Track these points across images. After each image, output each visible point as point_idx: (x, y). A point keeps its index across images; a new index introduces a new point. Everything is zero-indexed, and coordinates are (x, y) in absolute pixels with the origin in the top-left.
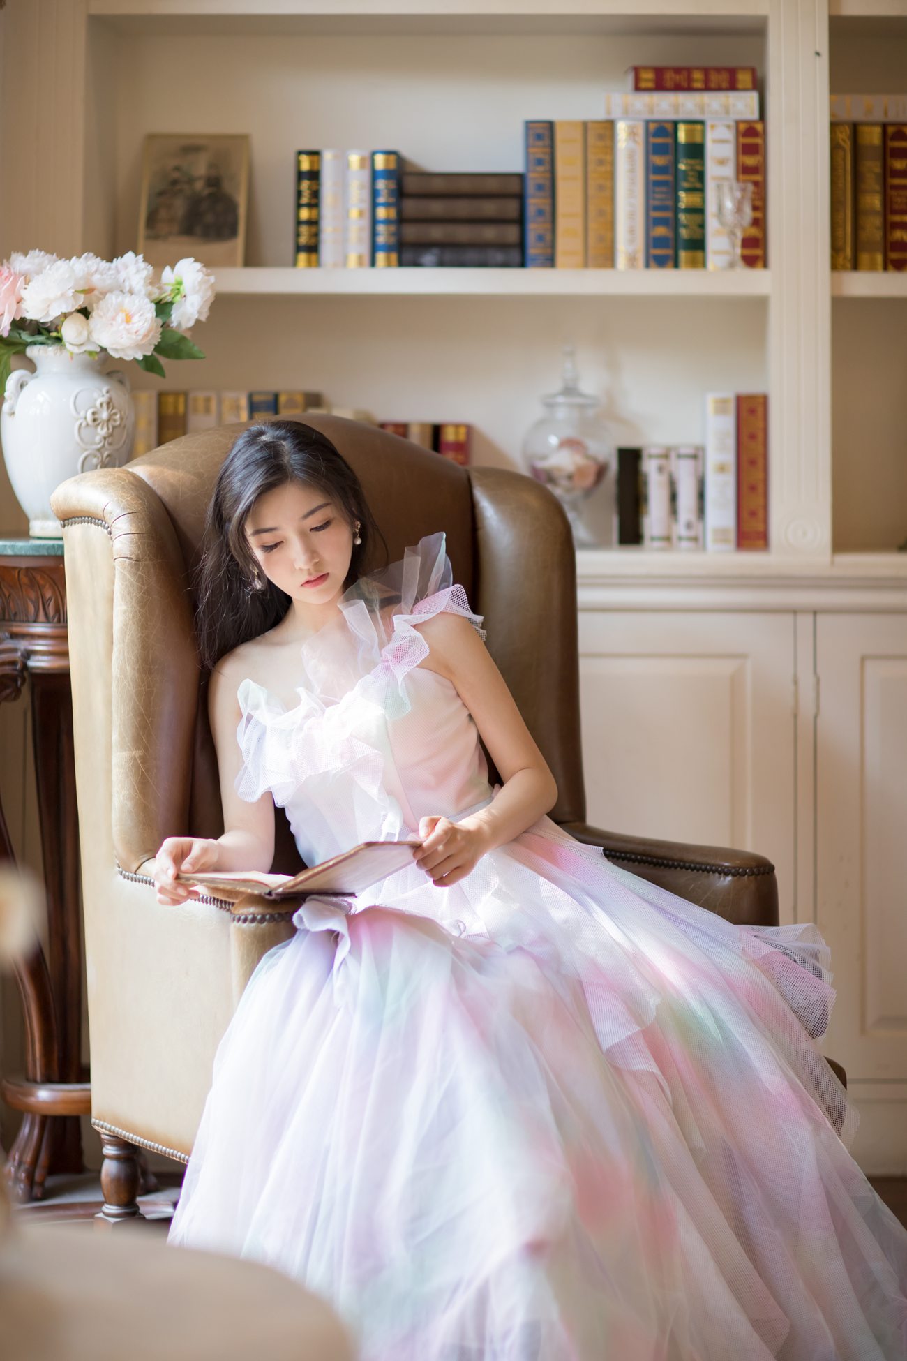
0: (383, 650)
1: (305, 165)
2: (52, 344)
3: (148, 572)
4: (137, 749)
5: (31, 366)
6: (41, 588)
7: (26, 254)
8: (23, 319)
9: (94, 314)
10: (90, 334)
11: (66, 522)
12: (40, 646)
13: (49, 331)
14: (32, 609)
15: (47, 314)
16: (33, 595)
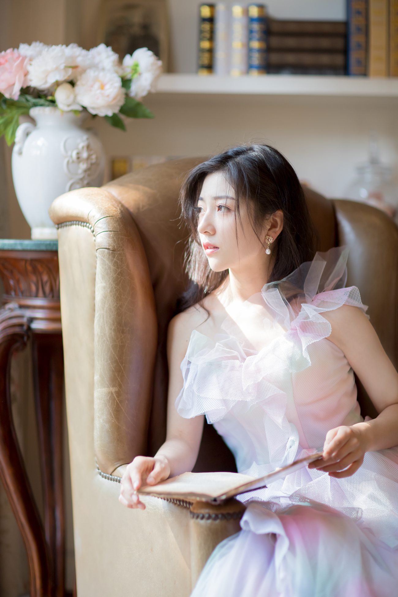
0: (292, 322)
1: (206, 12)
2: (48, 106)
3: (122, 259)
4: (114, 386)
5: (33, 121)
6: (40, 274)
7: (30, 44)
8: (28, 88)
9: (79, 83)
10: (75, 97)
11: (60, 226)
12: (39, 314)
13: (46, 96)
14: (34, 288)
15: (46, 82)
16: (34, 278)
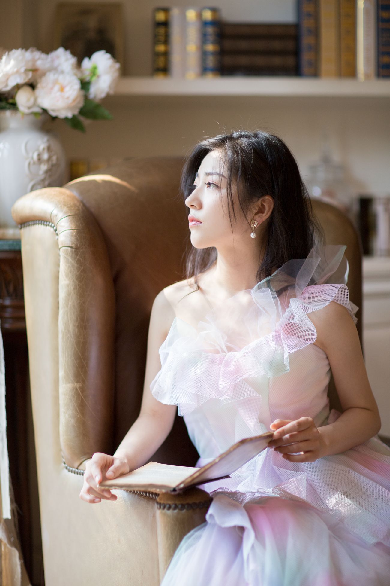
2: (10, 109)
3: (85, 257)
4: (78, 382)
9: (38, 86)
10: (36, 99)
11: (22, 226)
13: (7, 99)
15: (7, 85)
